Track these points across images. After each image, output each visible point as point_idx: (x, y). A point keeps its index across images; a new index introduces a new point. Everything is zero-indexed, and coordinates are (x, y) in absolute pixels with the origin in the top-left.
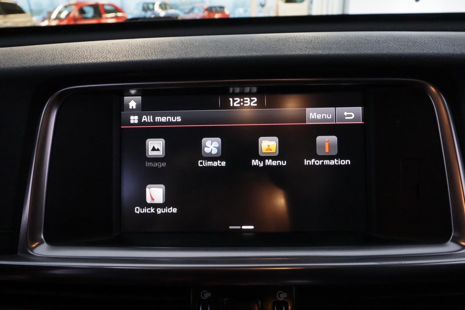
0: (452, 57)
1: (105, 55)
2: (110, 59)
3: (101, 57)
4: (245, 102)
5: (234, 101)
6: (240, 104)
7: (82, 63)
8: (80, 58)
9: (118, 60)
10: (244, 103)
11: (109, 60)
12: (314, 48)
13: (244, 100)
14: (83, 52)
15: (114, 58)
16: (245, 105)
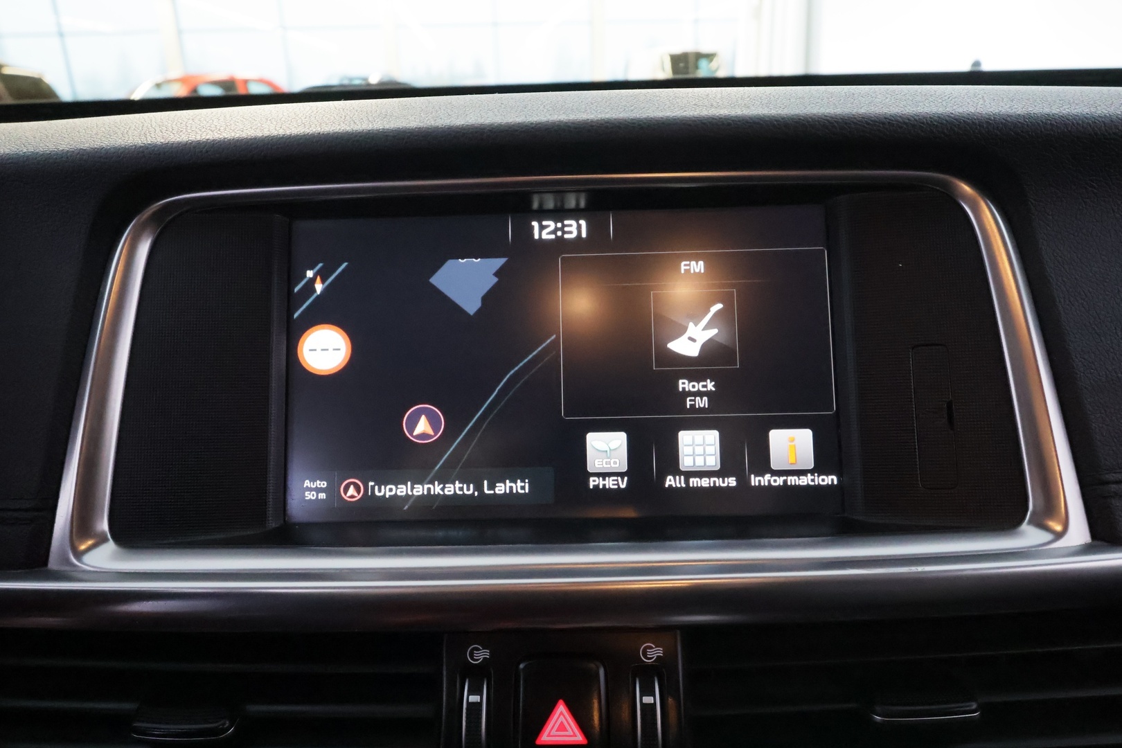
0: (1006, 120)
1: (259, 125)
2: (269, 131)
3: (251, 128)
4: (566, 229)
5: (542, 228)
6: (556, 234)
7: (208, 139)
8: (203, 130)
9: (288, 133)
10: (564, 232)
11: (266, 133)
12: (712, 105)
13: (564, 226)
14: (211, 121)
15: (277, 129)
16: (566, 236)
